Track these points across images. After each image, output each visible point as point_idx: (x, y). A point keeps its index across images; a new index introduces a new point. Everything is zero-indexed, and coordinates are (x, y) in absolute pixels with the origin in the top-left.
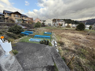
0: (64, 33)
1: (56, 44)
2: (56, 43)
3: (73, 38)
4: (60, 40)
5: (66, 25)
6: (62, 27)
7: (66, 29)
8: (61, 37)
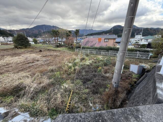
3: (28, 65)
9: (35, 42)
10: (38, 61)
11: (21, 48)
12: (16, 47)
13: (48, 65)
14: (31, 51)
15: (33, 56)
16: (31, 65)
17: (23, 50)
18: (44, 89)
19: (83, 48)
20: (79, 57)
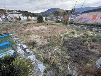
0: (28, 30)
1: (27, 48)
2: (25, 46)
4: (28, 40)
5: (25, 18)
6: (21, 21)
7: (28, 24)
8: (28, 35)
9: (46, 19)
10: (45, 30)
11: (40, 23)
12: (38, 22)
13: (49, 33)
14: (44, 25)
15: (44, 27)
16: (42, 32)
17: (40, 24)
18: (43, 47)
19: (75, 24)
20: (70, 30)
